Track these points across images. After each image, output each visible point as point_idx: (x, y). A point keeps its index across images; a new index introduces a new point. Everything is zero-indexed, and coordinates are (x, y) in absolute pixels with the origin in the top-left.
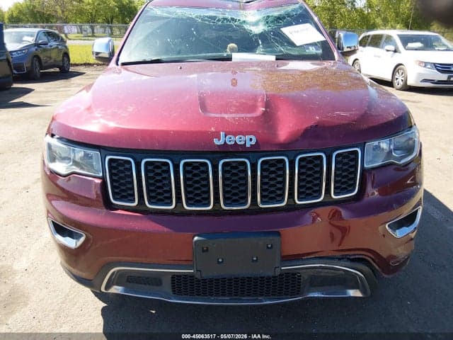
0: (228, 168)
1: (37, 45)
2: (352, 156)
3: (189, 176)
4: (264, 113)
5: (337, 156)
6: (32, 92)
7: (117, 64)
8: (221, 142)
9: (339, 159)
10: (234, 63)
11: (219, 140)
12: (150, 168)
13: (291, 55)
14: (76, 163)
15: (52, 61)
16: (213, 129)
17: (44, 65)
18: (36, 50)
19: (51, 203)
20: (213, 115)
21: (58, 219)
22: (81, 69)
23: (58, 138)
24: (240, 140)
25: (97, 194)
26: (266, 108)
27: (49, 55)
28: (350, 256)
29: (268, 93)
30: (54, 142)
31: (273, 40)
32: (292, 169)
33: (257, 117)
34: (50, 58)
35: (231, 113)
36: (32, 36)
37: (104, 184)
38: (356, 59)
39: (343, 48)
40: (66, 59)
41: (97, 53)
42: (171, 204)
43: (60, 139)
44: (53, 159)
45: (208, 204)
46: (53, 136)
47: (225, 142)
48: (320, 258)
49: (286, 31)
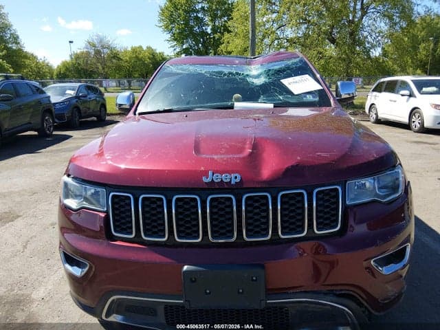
0: (215, 204)
1: (77, 97)
2: (333, 194)
3: (180, 210)
4: (251, 154)
5: (317, 193)
6: (70, 139)
7: (135, 114)
8: (209, 180)
9: (320, 196)
10: (235, 111)
11: (207, 178)
12: (147, 203)
13: (289, 102)
14: (86, 199)
15: (91, 111)
16: (202, 169)
17: (83, 115)
18: (77, 101)
19: (63, 235)
20: (204, 156)
21: (68, 250)
22: (117, 118)
23: (73, 178)
24: (226, 178)
25: (101, 227)
26: (252, 149)
27: (88, 106)
28: (336, 290)
29: (256, 137)
30: (69, 180)
31: (273, 89)
32: (275, 205)
33: (244, 158)
34: (89, 108)
35: (221, 154)
36: (73, 90)
37: (107, 217)
38: (373, 104)
39: (341, 96)
40: (103, 109)
41: (120, 105)
42: (164, 236)
43: (75, 178)
44: (67, 196)
45: (197, 237)
46: (69, 176)
47: (213, 180)
48: (305, 292)
49: (285, 82)
